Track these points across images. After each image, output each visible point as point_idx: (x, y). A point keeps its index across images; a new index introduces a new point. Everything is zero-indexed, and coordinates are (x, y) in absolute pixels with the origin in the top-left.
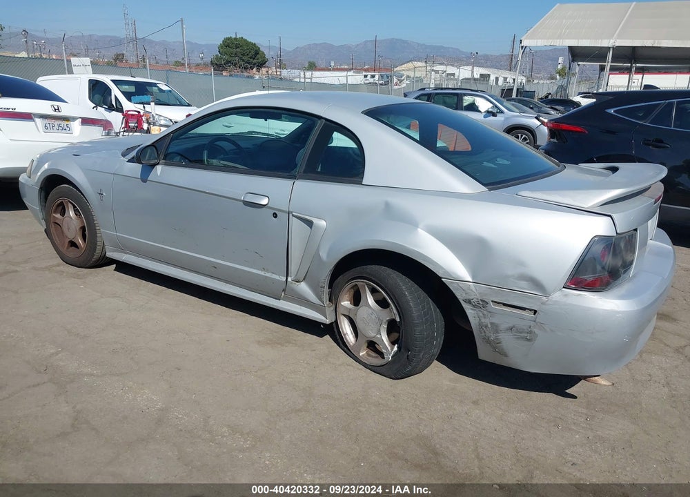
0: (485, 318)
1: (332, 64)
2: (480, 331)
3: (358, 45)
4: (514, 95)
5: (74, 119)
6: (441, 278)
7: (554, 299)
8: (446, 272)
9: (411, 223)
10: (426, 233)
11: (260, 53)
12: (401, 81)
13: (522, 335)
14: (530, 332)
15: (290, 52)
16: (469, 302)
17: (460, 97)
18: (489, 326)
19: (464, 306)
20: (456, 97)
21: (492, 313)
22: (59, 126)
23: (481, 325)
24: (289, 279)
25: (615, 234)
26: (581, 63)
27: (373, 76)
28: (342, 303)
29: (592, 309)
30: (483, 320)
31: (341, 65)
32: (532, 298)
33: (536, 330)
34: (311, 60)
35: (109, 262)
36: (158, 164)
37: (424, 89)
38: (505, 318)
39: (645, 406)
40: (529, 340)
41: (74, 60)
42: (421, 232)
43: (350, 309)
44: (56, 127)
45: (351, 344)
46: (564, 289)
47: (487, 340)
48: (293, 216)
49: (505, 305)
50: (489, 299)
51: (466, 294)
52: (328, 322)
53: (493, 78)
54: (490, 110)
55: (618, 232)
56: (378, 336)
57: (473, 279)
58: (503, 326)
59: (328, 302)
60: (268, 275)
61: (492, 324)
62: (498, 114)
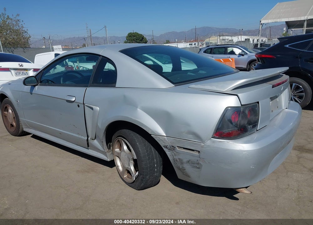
0: (175, 156)
1: (176, 40)
2: (175, 163)
3: (189, 31)
4: (259, 46)
5: (30, 69)
6: (151, 135)
7: (207, 145)
8: (152, 131)
9: (133, 105)
10: (142, 111)
11: (144, 38)
12: (203, 44)
13: (194, 165)
14: (198, 164)
15: (158, 37)
16: (166, 147)
17: (226, 48)
18: (178, 160)
19: (164, 149)
20: (224, 49)
21: (178, 153)
22: (23, 73)
23: (174, 159)
24: (89, 139)
25: (240, 106)
26: (293, 29)
27: (195, 44)
28: (116, 150)
29: (229, 149)
30: (175, 157)
31: (181, 40)
32: (196, 144)
33: (201, 162)
34: (167, 39)
35: (25, 134)
36: (37, 85)
37: (209, 46)
38: (185, 156)
39: (279, 204)
40: (199, 168)
41: (55, 47)
42: (139, 110)
43: (118, 153)
44: (21, 73)
45: (121, 171)
46: (212, 138)
47: (179, 168)
48: (86, 106)
49: (184, 148)
50: (175, 145)
51: (164, 143)
52: (109, 160)
53: (251, 40)
54: (241, 53)
55: (242, 104)
56: (129, 167)
57: (166, 135)
58: (185, 160)
59: (107, 150)
60: (80, 137)
61: (179, 159)
62: (245, 55)
